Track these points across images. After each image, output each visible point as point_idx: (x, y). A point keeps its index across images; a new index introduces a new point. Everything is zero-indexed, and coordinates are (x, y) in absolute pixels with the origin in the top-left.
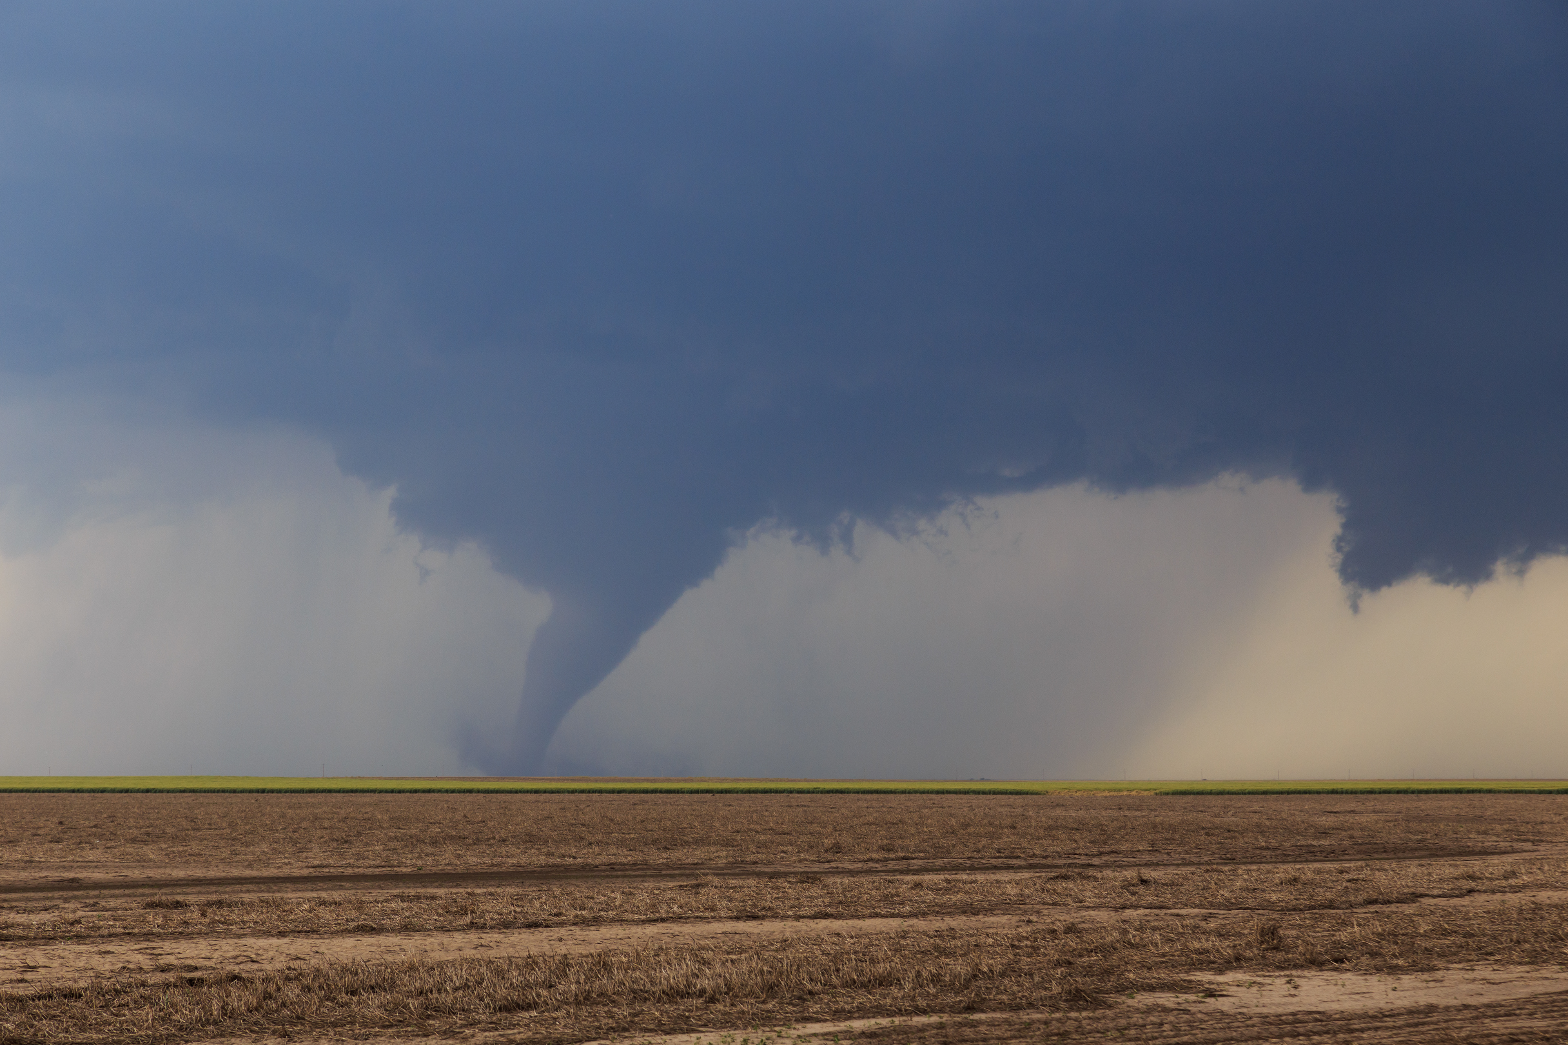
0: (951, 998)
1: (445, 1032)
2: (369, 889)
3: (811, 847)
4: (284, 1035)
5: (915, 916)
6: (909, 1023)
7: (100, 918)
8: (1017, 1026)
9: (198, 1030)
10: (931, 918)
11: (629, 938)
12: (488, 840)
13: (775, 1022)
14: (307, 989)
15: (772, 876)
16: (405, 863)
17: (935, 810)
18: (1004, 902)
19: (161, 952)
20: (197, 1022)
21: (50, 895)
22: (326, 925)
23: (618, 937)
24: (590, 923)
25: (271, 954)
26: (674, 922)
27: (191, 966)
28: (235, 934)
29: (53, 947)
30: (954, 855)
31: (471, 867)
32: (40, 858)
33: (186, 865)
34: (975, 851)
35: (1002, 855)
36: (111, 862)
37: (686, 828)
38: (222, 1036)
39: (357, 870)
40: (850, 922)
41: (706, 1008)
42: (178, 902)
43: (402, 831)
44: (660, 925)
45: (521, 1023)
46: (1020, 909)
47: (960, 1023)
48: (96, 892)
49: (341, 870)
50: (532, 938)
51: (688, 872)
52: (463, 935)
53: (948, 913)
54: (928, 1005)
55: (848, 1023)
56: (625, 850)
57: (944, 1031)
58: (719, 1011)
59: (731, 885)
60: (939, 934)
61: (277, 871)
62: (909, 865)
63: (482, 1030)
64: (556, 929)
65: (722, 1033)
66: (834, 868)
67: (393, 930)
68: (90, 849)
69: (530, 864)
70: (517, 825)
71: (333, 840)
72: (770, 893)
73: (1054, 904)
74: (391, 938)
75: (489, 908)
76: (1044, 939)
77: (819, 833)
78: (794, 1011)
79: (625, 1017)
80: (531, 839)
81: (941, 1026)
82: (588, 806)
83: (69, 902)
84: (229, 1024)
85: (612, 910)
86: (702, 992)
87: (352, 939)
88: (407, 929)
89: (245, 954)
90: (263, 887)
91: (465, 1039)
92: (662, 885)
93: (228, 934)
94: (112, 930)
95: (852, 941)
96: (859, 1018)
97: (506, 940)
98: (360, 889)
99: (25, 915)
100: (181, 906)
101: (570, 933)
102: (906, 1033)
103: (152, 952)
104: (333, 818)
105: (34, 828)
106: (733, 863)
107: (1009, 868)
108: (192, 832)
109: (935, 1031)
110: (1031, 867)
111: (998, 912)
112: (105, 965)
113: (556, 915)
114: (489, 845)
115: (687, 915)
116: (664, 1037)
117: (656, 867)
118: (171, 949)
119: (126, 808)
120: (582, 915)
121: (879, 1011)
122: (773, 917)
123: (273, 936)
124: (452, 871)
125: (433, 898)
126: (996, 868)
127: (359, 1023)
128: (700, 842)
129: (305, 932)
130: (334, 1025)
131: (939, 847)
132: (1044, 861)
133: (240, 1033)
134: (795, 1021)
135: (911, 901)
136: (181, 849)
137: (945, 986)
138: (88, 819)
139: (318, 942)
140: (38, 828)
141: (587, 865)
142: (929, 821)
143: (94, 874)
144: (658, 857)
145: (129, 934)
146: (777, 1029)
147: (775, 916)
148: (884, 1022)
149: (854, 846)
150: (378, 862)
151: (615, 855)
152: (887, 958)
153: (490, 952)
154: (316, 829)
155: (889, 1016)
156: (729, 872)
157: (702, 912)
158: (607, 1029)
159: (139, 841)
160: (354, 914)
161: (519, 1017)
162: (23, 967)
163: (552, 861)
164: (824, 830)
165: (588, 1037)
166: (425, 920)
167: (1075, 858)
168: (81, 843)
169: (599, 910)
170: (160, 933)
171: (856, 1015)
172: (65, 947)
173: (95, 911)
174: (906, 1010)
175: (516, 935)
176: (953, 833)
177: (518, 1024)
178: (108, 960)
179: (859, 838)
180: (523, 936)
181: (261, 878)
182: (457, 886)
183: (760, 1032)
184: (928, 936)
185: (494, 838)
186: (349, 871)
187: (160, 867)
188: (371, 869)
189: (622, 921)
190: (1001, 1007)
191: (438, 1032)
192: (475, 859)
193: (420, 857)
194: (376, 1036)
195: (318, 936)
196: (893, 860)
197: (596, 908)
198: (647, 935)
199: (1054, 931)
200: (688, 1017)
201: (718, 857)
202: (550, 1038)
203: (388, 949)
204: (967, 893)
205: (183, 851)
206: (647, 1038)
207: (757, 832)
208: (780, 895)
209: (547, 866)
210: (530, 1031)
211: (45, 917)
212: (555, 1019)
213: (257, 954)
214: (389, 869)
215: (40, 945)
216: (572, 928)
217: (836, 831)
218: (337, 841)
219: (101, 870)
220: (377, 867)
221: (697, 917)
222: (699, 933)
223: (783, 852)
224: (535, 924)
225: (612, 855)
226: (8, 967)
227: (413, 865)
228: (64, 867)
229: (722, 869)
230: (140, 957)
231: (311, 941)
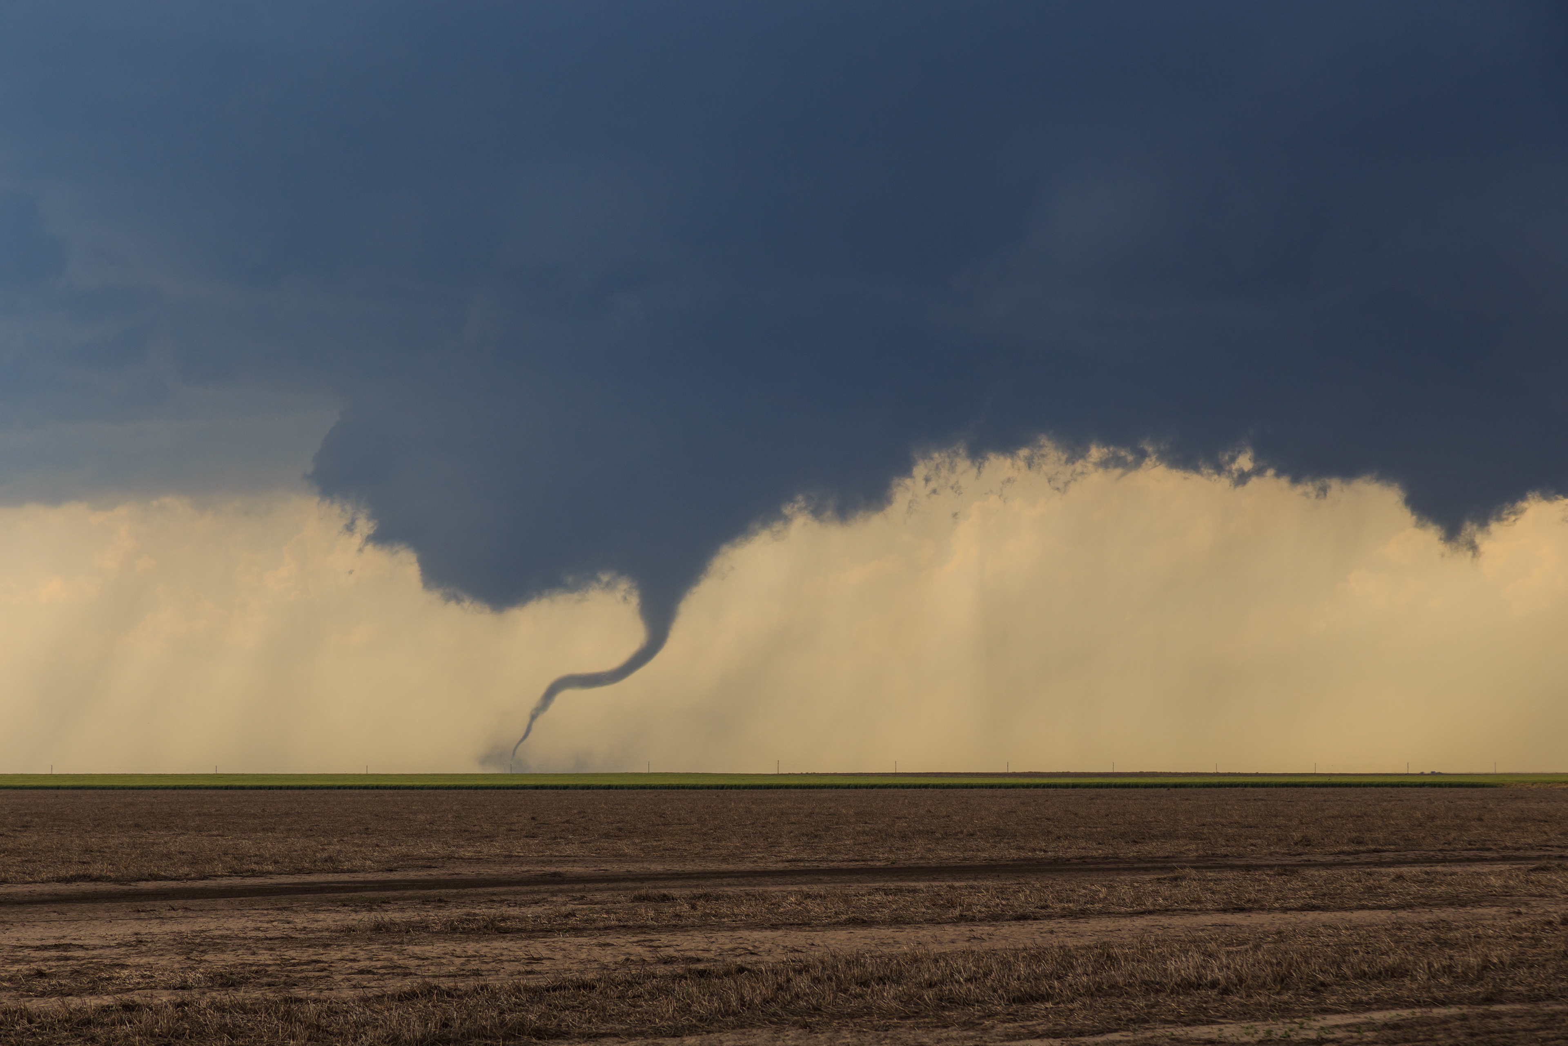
0: (1466, 990)
1: (964, 1023)
2: (848, 882)
3: (1280, 840)
4: (805, 1026)
5: (1403, 908)
6: (1431, 1015)
7: (592, 911)
8: (1540, 1018)
9: (719, 1021)
10: (1419, 910)
11: (1120, 930)
12: (956, 834)
13: (1295, 1014)
14: (816, 980)
15: (1248, 868)
16: (878, 857)
17: (1393, 803)
18: (1490, 893)
19: (659, 945)
20: (716, 1013)
21: (536, 888)
22: (817, 918)
23: (1109, 929)
24: (1078, 916)
25: (767, 946)
26: (1161, 914)
27: (693, 958)
28: (728, 927)
29: (552, 940)
30: (1424, 847)
31: (944, 861)
32: (519, 852)
33: (663, 860)
34: (1445, 843)
35: (1474, 847)
36: (588, 856)
37: (1151, 822)
38: (742, 1027)
39: (831, 864)
40: (1339, 914)
41: (1222, 1000)
42: (665, 896)
43: (870, 826)
44: (1149, 917)
45: (1039, 1014)
46: (1507, 901)
47: (1482, 1014)
48: (581, 886)
49: (815, 864)
50: (1023, 931)
51: (1160, 865)
52: (954, 927)
53: (1436, 905)
54: (1446, 997)
55: (1368, 1015)
56: (1094, 844)
57: (1467, 1023)
58: (1235, 1003)
59: (1210, 878)
60: (1434, 925)
61: (752, 865)
62: (1381, 857)
63: (1001, 1022)
64: (1045, 921)
65: (1243, 1025)
66: (1306, 861)
67: (884, 923)
68: (566, 844)
69: (1002, 858)
70: (982, 819)
71: (803, 834)
72: (1251, 886)
73: (1541, 896)
74: (882, 931)
75: (975, 901)
76: (1543, 930)
77: (1286, 826)
78: (1311, 1002)
79: (1142, 1008)
80: (999, 834)
81: (1464, 1018)
82: (1047, 801)
83: (556, 896)
84: (748, 1016)
85: (1098, 902)
86: (1214, 984)
87: (844, 932)
88: (897, 921)
89: (742, 946)
90: (743, 881)
91: (985, 1030)
92: (1138, 877)
93: (721, 927)
94: (608, 923)
95: (1348, 933)
96: (1378, 1009)
97: (998, 932)
98: (839, 883)
99: (517, 908)
100: (668, 899)
101: (1059, 925)
102: (1429, 1025)
103: (651, 944)
104: (798, 814)
105: (507, 824)
106: (1204, 857)
107: (1482, 860)
108: (663, 827)
109: (1458, 1023)
110: (1504, 859)
111: (1486, 904)
112: (607, 957)
113: (1043, 908)
114: (958, 839)
115: (1174, 907)
116: (1184, 1028)
117: (1127, 860)
118: (669, 941)
119: (593, 804)
120: (1069, 908)
121: (1397, 1002)
122: (1259, 909)
123: (766, 929)
124: (925, 865)
125: (915, 891)
126: (1470, 860)
127: (876, 1013)
128: (1168, 835)
129: (797, 924)
130: (852, 1016)
131: (1409, 840)
132: (1517, 853)
133: (760, 1024)
134: (1314, 1012)
135: (1395, 893)
136: (655, 844)
137: (1458, 977)
138: (559, 815)
139: (812, 934)
140: (512, 823)
141: (1058, 858)
142: (1394, 813)
143: (575, 868)
144: (1129, 851)
145: (624, 926)
146: (1296, 1020)
147: (1262, 909)
148: (1406, 1013)
149: (1323, 839)
150: (851, 856)
151: (1085, 849)
152: (1391, 950)
153: (983, 944)
154: (784, 824)
155: (1408, 1007)
156: (1202, 865)
157: (1188, 904)
158: (1127, 1021)
159: (612, 836)
160: (842, 907)
161: (1034, 1008)
162: (528, 959)
163: (1023, 855)
164: (1290, 823)
165: (1108, 1028)
166: (913, 912)
167: (1548, 850)
168: (555, 838)
169: (1085, 903)
170: (654, 925)
171: (1375, 1006)
172: (564, 939)
173: (584, 904)
174: (1424, 1002)
175: (1007, 927)
176: (1420, 826)
177: (1036, 1016)
178: (608, 952)
179: (1327, 831)
180: (1013, 928)
181: (738, 872)
182: (935, 880)
183: (1280, 1024)
184: (1423, 927)
185: (962, 832)
186: (824, 865)
187: (637, 862)
188: (845, 863)
189: (1109, 914)
190: (1519, 998)
191: (957, 1024)
192: (946, 853)
193: (891, 851)
194: (896, 1027)
195: (811, 929)
196: (1364, 852)
197: (1082, 900)
198: (1137, 927)
199: (1550, 923)
200: (1205, 1009)
201: (1188, 850)
202: (1071, 1029)
203: (882, 941)
204: (1450, 884)
205: (656, 846)
206: (1168, 1030)
207: (1223, 825)
208: (1262, 887)
209: (1019, 859)
210: (1050, 1022)
211: (538, 910)
212: (1071, 1010)
213: (754, 947)
214: (863, 863)
215: (539, 937)
216: (1061, 920)
217: (1302, 823)
218: (807, 835)
219: (580, 865)
220: (851, 861)
221: (1184, 910)
222: (1188, 925)
223: (1252, 845)
224: (1024, 916)
225: (1082, 849)
226: (513, 959)
227: (887, 859)
228: (543, 862)
229: (1194, 862)
230: (639, 949)
231: (804, 934)
